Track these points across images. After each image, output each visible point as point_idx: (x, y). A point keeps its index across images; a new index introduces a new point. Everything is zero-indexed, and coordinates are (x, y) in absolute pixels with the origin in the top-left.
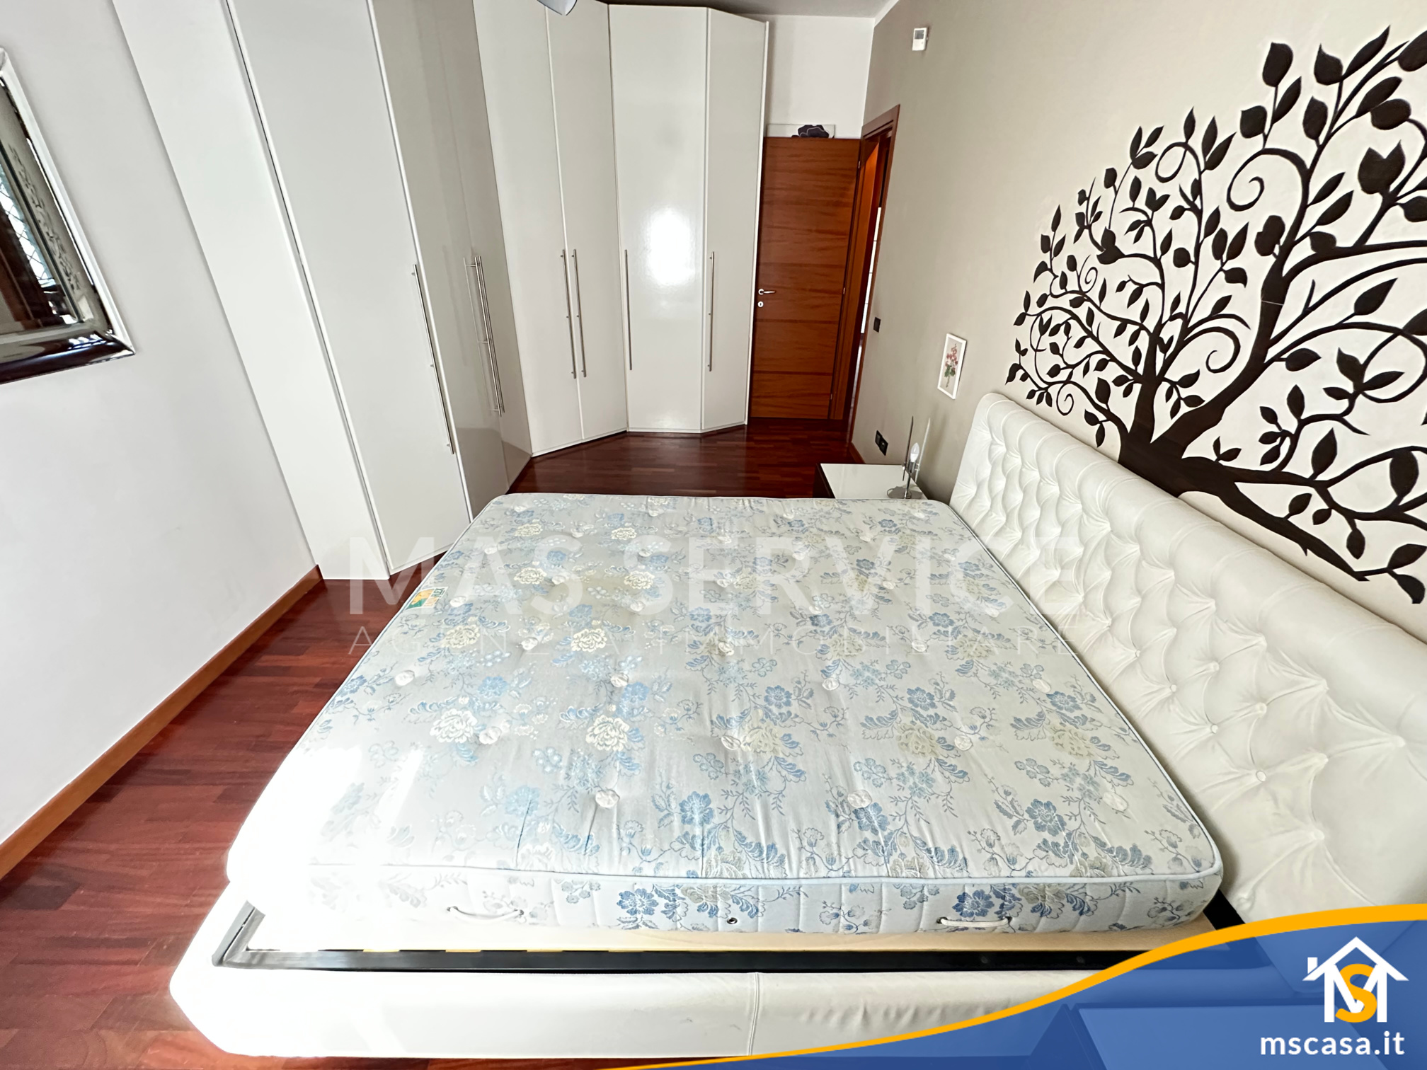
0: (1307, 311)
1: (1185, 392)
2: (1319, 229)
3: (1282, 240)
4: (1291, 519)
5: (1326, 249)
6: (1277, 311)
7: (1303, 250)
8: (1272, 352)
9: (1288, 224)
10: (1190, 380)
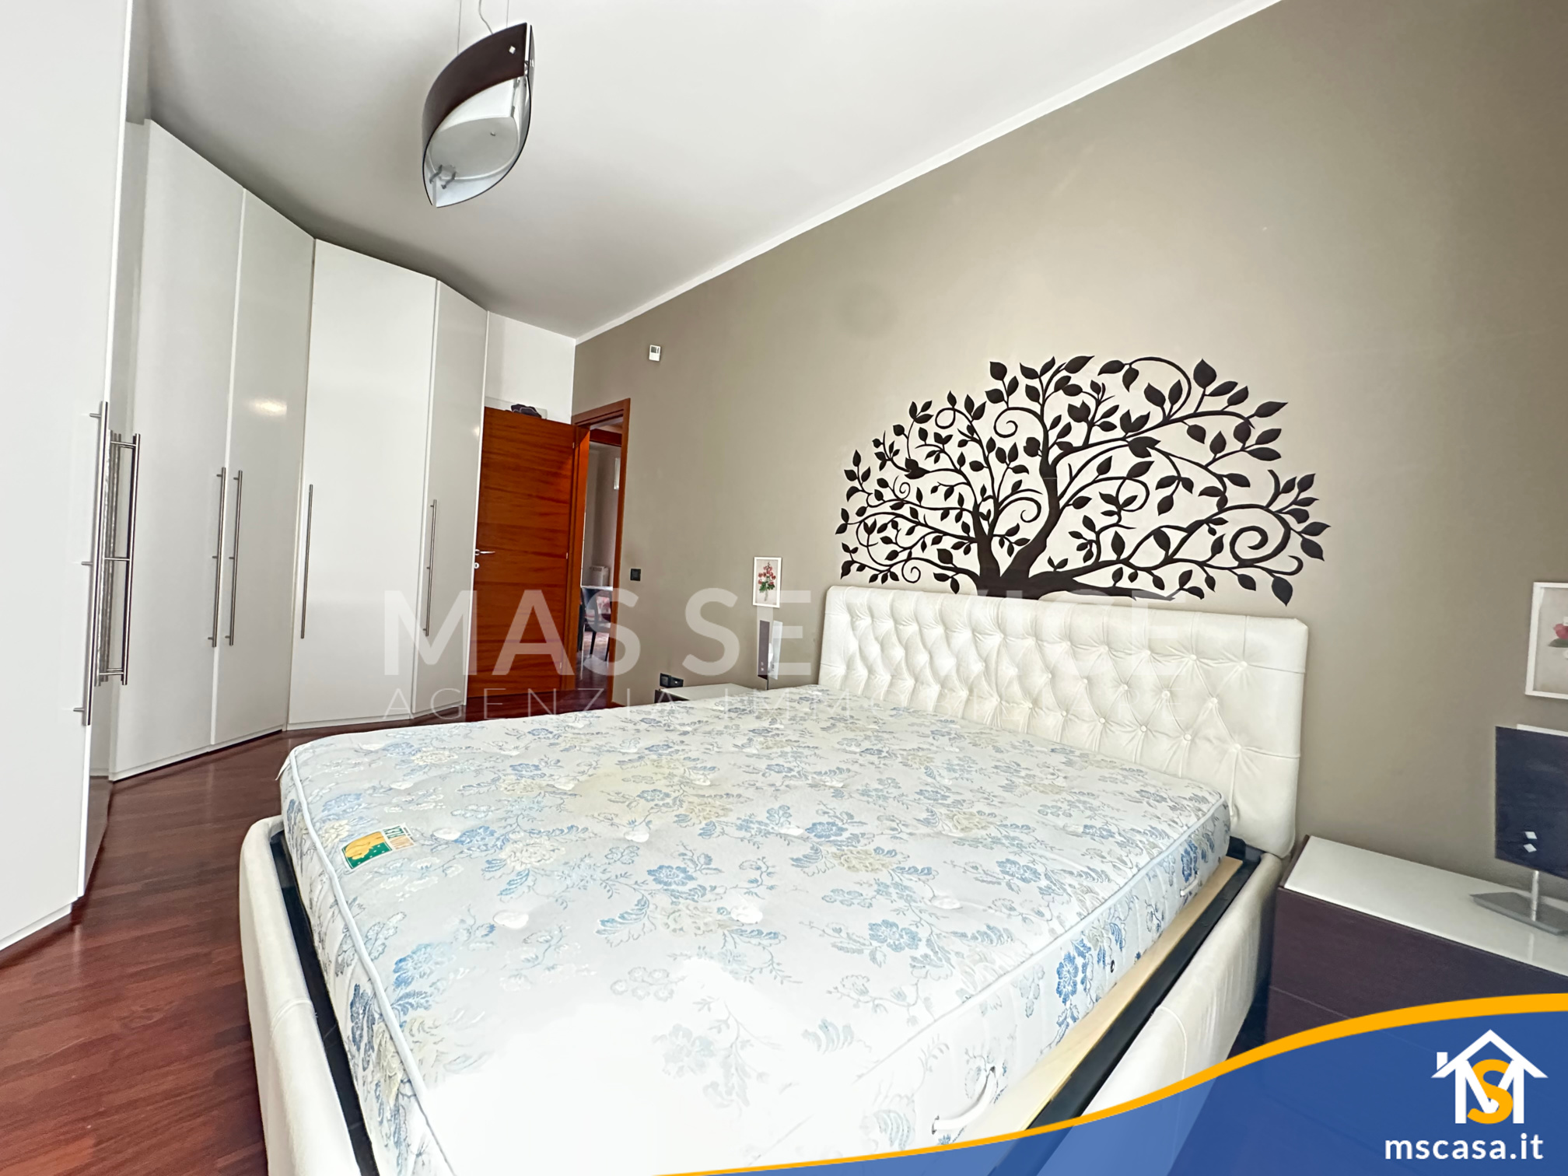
0: (1072, 479)
1: (1013, 539)
2: (1059, 440)
3: (1041, 448)
4: (1118, 585)
5: (1068, 449)
6: (1055, 482)
7: (1055, 452)
8: (1062, 502)
9: (1041, 439)
10: (1014, 531)
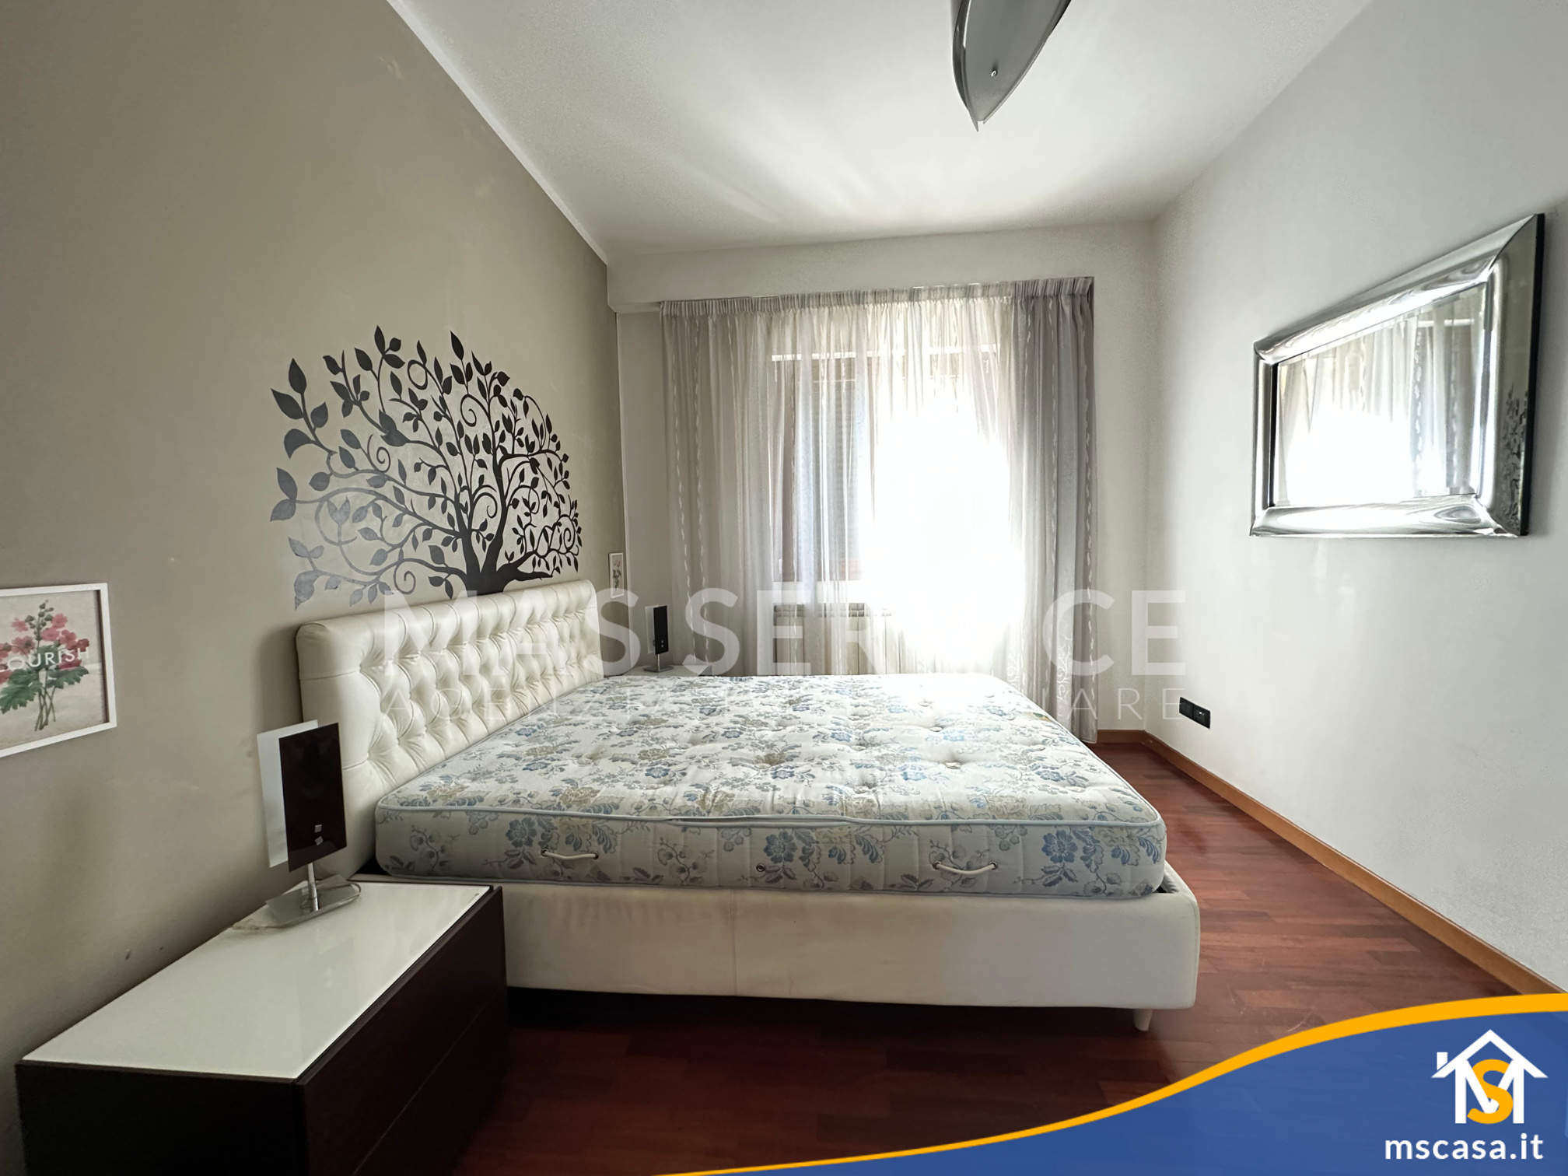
0: (510, 481)
1: (485, 533)
2: (500, 444)
3: (492, 447)
4: (535, 570)
5: (505, 455)
6: (502, 482)
7: (499, 454)
8: (507, 501)
9: (491, 438)
10: (484, 526)
